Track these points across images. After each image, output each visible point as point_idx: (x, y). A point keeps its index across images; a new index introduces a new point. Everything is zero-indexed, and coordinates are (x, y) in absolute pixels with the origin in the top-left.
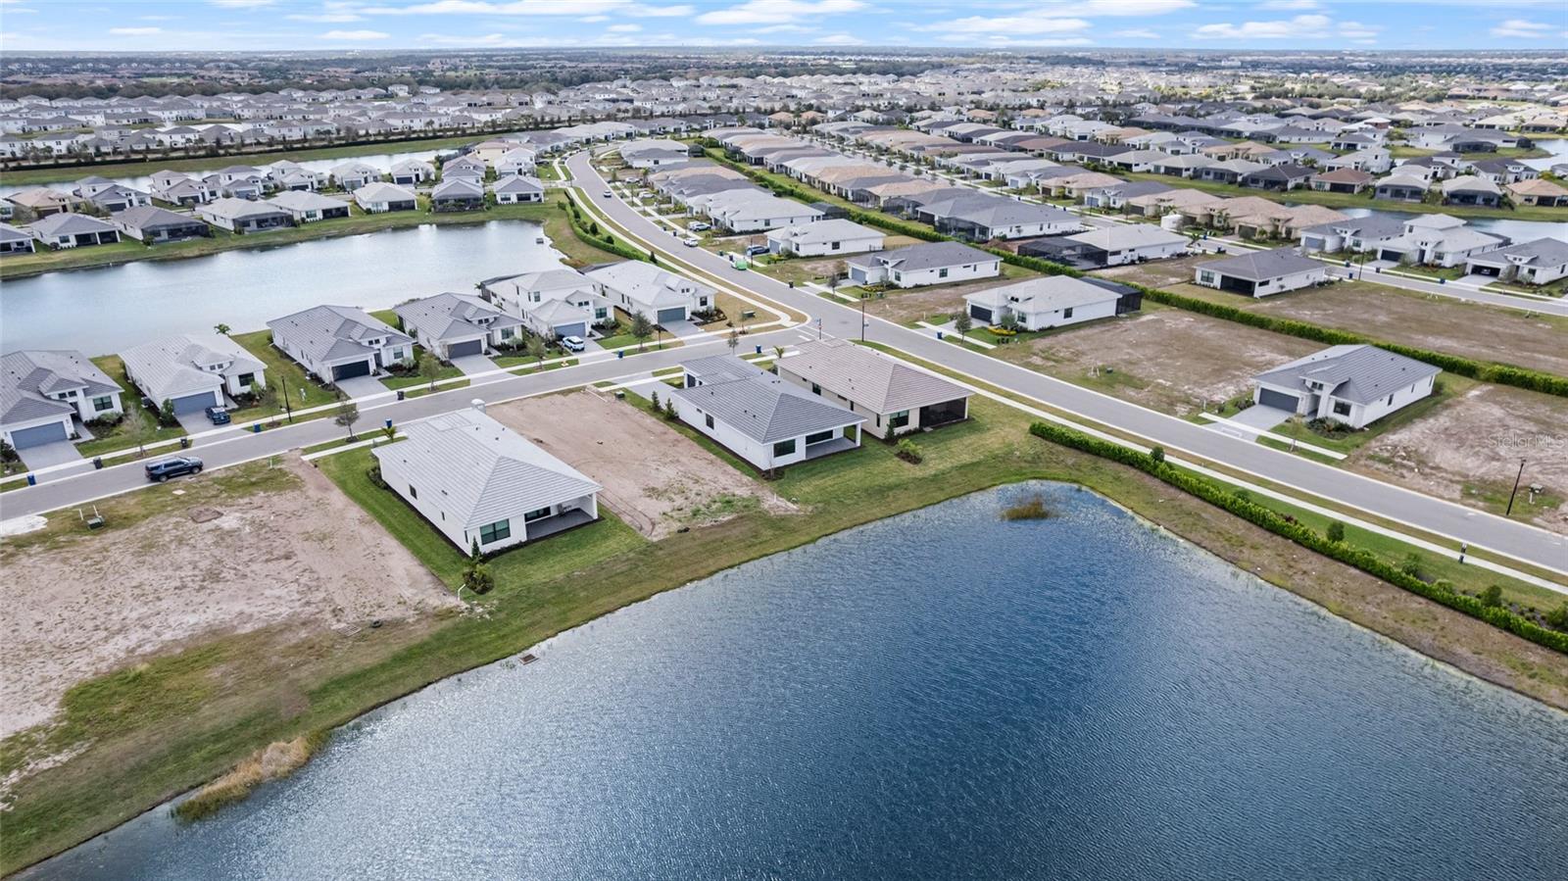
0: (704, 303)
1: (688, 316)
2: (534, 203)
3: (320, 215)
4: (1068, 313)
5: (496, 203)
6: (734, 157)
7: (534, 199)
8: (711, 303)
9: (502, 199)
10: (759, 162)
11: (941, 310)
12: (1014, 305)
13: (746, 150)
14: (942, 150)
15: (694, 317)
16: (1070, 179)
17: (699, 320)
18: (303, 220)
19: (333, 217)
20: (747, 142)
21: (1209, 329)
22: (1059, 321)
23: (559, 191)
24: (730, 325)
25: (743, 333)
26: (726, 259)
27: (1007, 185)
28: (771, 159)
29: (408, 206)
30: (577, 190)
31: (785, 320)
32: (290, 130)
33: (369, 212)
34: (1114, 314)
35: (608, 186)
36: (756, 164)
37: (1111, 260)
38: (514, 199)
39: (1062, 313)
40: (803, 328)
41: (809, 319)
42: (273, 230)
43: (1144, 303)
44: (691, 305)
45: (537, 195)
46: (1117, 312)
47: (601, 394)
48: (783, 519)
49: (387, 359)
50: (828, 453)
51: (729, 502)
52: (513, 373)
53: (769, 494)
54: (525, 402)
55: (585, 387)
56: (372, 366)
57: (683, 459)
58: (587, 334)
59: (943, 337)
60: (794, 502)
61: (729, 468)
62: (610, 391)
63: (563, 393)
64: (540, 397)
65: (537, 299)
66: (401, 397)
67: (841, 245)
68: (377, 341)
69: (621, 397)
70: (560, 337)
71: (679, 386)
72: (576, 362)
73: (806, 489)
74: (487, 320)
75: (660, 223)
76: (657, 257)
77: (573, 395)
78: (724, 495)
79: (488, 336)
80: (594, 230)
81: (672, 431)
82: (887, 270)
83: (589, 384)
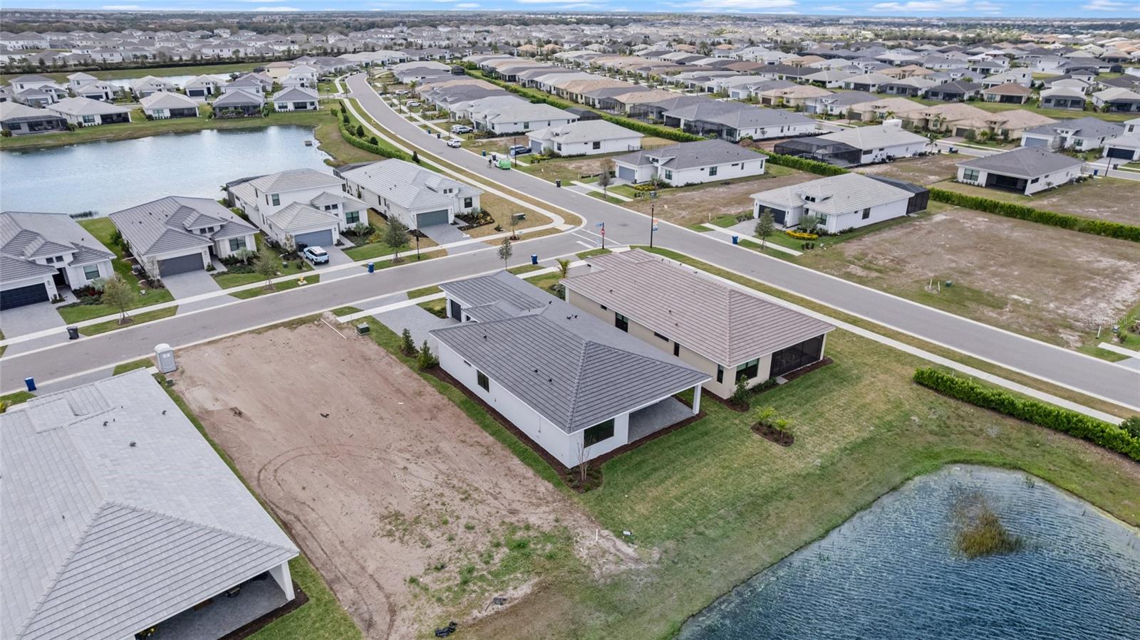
0: (468, 204)
1: (451, 218)
2: (309, 111)
3: (98, 120)
4: (866, 214)
5: (274, 111)
6: (491, 75)
7: (309, 107)
8: (477, 204)
9: (280, 107)
10: (512, 78)
12: (810, 205)
13: (501, 70)
14: (666, 69)
15: (458, 221)
16: (787, 90)
17: (463, 224)
18: (80, 124)
19: (113, 122)
20: (501, 64)
21: (1012, 229)
22: (859, 222)
23: (335, 101)
24: (498, 229)
25: (514, 238)
27: (729, 96)
28: (522, 76)
29: (191, 113)
30: (353, 101)
31: (558, 222)
32: (112, 55)
33: (150, 118)
34: (904, 214)
35: (380, 97)
36: (509, 81)
37: (865, 159)
38: (291, 107)
39: (860, 214)
40: (580, 232)
41: (585, 221)
42: (46, 133)
43: (931, 204)
44: (455, 207)
45: (312, 104)
46: (907, 212)
47: (339, 326)
48: (616, 583)
49: (77, 279)
50: (658, 427)
51: (521, 546)
52: (236, 295)
53: (583, 521)
54: (237, 341)
55: (320, 315)
56: (52, 290)
57: (445, 446)
58: (335, 242)
59: (738, 241)
60: (628, 540)
61: (516, 463)
62: (352, 322)
63: (291, 325)
64: (258, 332)
65: (277, 202)
66: (74, 334)
67: (601, 145)
68: (60, 259)
69: (364, 331)
70: (301, 247)
71: (441, 314)
72: (315, 279)
73: (642, 508)
74: (211, 229)
75: (425, 127)
76: (419, 157)
77: (303, 329)
78: (513, 529)
79: (210, 248)
80: (361, 132)
81: (430, 389)
82: (657, 168)
83: (326, 311)
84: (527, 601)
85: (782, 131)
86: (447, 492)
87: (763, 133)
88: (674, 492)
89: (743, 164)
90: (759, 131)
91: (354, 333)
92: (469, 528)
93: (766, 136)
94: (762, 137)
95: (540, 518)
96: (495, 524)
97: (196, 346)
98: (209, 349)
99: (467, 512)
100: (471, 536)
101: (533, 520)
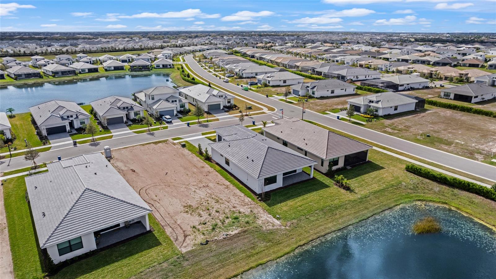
0: (229, 102)
1: (222, 108)
2: (169, 68)
3: (87, 71)
4: (396, 109)
5: (154, 68)
6: (244, 56)
8: (232, 103)
9: (157, 66)
10: (253, 57)
11: (335, 107)
12: (371, 104)
13: (248, 53)
14: (319, 53)
15: (224, 108)
16: (370, 61)
17: (226, 109)
18: (80, 72)
19: (92, 72)
20: (249, 51)
21: (462, 116)
22: (392, 112)
23: (179, 64)
24: (240, 112)
25: (247, 115)
26: (240, 87)
27: (345, 64)
28: (257, 55)
29: (122, 68)
30: (186, 65)
31: (265, 110)
33: (106, 70)
34: (414, 109)
35: (198, 63)
37: (400, 88)
39: (393, 108)
40: (274, 114)
41: (276, 110)
43: (426, 106)
44: (223, 103)
45: (170, 65)
46: (417, 109)
47: (174, 144)
48: (271, 232)
49: (77, 125)
50: (295, 182)
51: (236, 218)
52: (135, 132)
53: (262, 211)
54: (135, 148)
55: (167, 140)
56: (68, 128)
57: (211, 185)
58: (175, 115)
59: (340, 118)
60: (278, 219)
61: (237, 191)
62: (179, 143)
63: (156, 143)
64: (143, 145)
65: (153, 99)
66: (75, 144)
67: (287, 81)
68: (72, 116)
69: (184, 146)
70: (161, 116)
71: (214, 140)
72: (167, 128)
73: (285, 209)
74: (127, 108)
75: (215, 74)
76: (211, 85)
77: (160, 144)
78: (234, 212)
79: (126, 114)
80: (188, 76)
81: (207, 166)
82: (308, 90)
83: (170, 139)
84: (236, 236)
85: (366, 77)
86: (209, 199)
87: (357, 78)
88: (299, 204)
89: (346, 89)
90: (355, 77)
91: (180, 146)
92: (217, 212)
93: (358, 79)
94: (357, 80)
95: (245, 210)
96: (227, 211)
97: (119, 149)
98: (124, 150)
99: (217, 206)
100: (217, 214)
101: (241, 210)
